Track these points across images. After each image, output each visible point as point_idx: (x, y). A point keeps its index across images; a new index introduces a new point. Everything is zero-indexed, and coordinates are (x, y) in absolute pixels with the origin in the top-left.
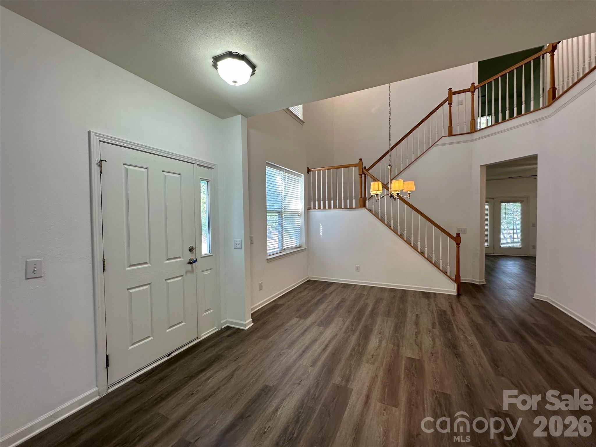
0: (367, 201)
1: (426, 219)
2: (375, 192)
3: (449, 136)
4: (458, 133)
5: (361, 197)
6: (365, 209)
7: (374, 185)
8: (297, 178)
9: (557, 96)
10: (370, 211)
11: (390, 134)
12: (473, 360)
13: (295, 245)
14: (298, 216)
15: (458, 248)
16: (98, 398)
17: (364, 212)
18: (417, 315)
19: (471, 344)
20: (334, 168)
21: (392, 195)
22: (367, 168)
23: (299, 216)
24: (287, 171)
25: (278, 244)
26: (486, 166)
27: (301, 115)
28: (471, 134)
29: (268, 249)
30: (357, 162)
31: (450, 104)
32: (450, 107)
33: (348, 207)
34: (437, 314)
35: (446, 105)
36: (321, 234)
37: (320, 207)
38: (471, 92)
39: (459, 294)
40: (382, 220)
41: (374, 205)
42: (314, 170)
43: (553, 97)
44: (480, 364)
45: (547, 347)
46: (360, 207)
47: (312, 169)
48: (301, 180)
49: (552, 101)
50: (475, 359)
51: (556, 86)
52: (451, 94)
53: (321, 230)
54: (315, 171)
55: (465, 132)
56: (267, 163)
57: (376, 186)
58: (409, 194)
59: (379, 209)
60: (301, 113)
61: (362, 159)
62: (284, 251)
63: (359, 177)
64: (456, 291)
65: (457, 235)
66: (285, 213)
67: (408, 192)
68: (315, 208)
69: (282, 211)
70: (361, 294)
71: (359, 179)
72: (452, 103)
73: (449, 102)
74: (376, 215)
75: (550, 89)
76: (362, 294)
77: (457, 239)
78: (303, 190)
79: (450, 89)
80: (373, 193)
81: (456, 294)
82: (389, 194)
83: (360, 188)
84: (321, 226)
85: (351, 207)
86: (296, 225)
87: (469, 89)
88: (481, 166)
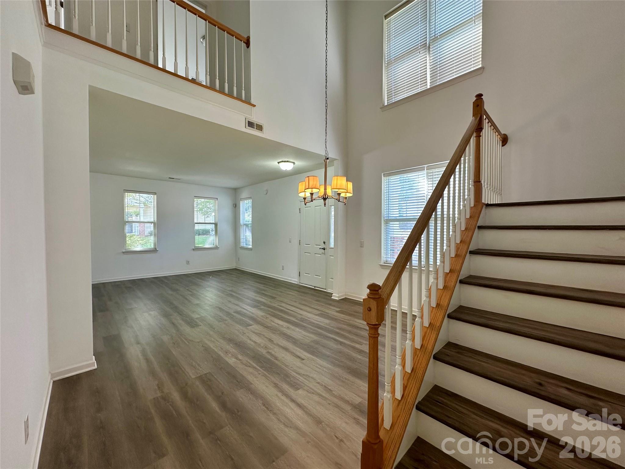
12: (219, 342)
16: (297, 283)
19: (228, 354)
44: (214, 342)
50: (219, 343)
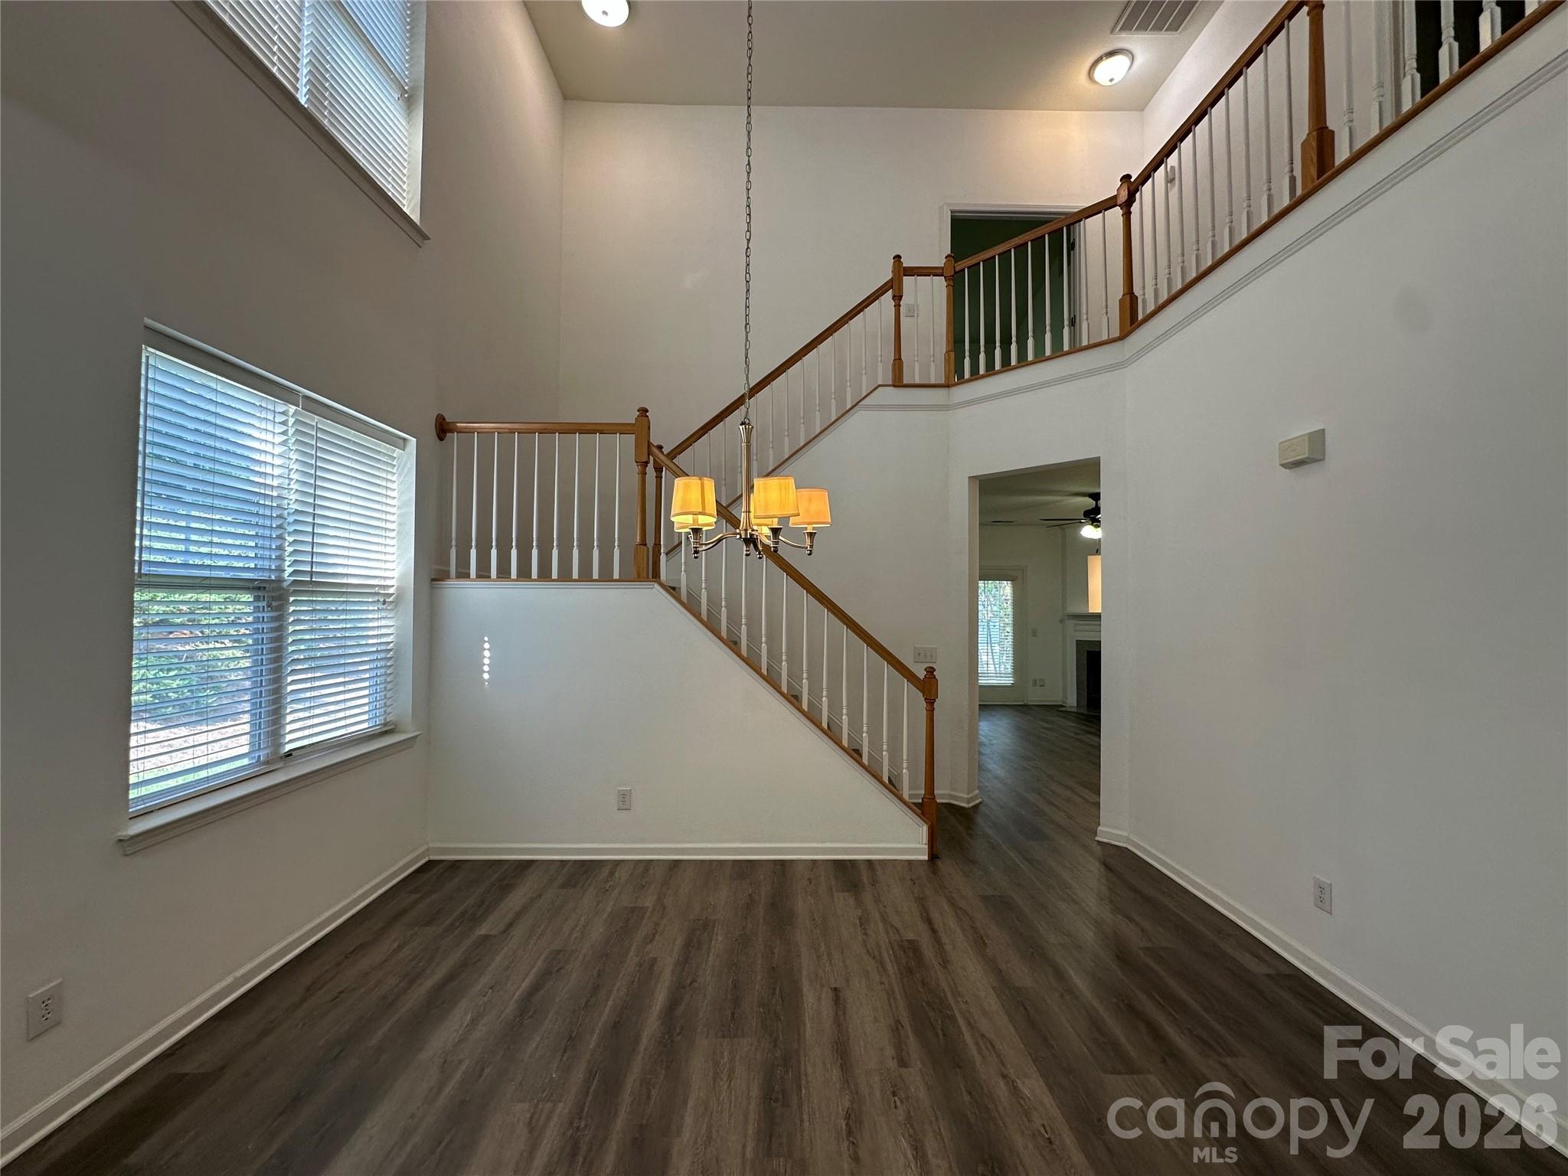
0: (663, 557)
1: (845, 623)
2: (689, 519)
3: (894, 386)
4: (917, 381)
5: (644, 543)
6: (656, 585)
7: (687, 486)
8: (384, 447)
9: (1140, 317)
10: (673, 590)
11: (747, 307)
13: (365, 725)
14: (381, 606)
15: (931, 711)
17: (652, 595)
18: (835, 989)
20: (547, 430)
21: (751, 535)
22: (666, 451)
23: (384, 603)
24: (311, 406)
25: (248, 737)
26: (980, 481)
27: (415, 205)
28: (947, 389)
29: (133, 779)
30: (631, 417)
31: (898, 298)
32: (898, 306)
33: (595, 576)
34: (896, 967)
35: (888, 297)
36: (486, 676)
37: (483, 574)
38: (945, 277)
39: (933, 856)
40: (711, 625)
41: (685, 571)
42: (466, 428)
43: (1131, 317)
45: (1228, 1060)
46: (639, 576)
47: (458, 425)
48: (407, 458)
49: (1129, 328)
51: (1137, 291)
52: (899, 271)
53: (486, 661)
54: (471, 431)
55: (933, 381)
56: (146, 327)
57: (695, 495)
58: (811, 535)
59: (703, 585)
60: (413, 198)
61: (647, 411)
62: (281, 765)
63: (637, 470)
64: (927, 846)
65: (927, 672)
66: (295, 593)
67: (806, 529)
68: (463, 575)
69: (280, 580)
70: (633, 910)
71: (636, 478)
72: (902, 296)
73: (894, 291)
74: (691, 606)
75: (1123, 296)
76: (636, 907)
77: (928, 685)
78: (410, 500)
79: (898, 258)
80: (682, 522)
81: (926, 858)
82: (743, 533)
83: (639, 511)
84: (487, 646)
85: (606, 577)
86: (371, 641)
87: (942, 268)
88: (969, 477)
